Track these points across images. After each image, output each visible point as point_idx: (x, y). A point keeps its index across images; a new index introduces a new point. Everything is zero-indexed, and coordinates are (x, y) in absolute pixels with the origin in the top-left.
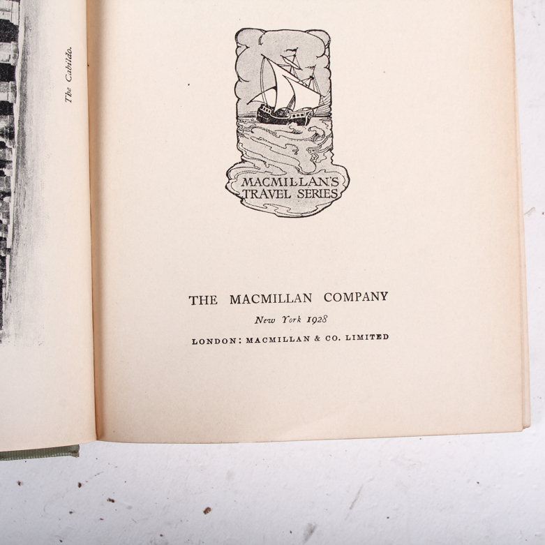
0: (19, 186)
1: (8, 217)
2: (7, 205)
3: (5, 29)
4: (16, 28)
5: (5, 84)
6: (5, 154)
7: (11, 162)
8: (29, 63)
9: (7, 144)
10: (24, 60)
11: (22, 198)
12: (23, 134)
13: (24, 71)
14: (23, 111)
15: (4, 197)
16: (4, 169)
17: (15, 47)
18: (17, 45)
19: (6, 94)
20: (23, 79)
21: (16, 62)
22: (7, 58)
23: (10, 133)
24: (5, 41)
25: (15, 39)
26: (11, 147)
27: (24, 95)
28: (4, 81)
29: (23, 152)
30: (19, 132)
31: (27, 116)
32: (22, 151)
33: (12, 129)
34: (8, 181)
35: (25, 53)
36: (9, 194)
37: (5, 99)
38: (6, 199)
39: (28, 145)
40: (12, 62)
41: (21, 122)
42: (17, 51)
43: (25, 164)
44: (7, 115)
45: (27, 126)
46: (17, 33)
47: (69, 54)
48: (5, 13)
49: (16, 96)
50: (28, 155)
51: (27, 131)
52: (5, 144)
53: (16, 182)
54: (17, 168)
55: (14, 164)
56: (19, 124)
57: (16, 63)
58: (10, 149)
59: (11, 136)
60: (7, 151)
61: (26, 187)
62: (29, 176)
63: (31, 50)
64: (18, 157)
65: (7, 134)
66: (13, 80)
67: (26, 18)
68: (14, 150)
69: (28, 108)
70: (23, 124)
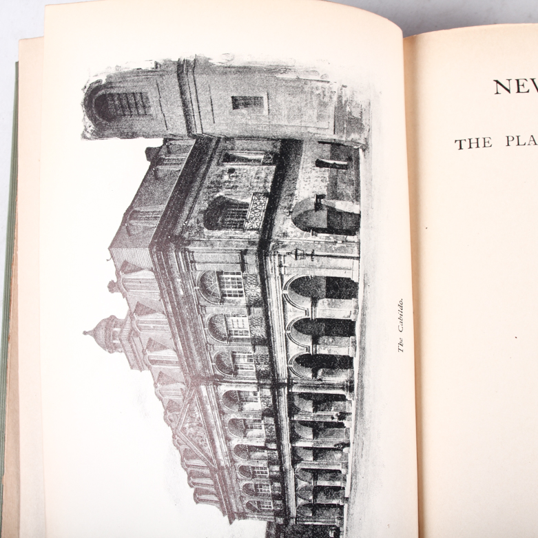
0: (357, 437)
1: (347, 467)
2: (346, 456)
3: (347, 287)
4: (356, 285)
5: (346, 339)
6: (345, 407)
7: (350, 414)
8: (368, 318)
9: (347, 397)
10: (363, 315)
11: (360, 448)
12: (361, 386)
13: (363, 326)
14: (362, 364)
15: (343, 448)
16: (344, 421)
17: (355, 304)
18: (357, 302)
19: (347, 349)
20: (362, 333)
21: (356, 317)
22: (348, 314)
23: (350, 386)
24: (347, 298)
25: (355, 296)
26: (351, 399)
27: (363, 349)
28: (345, 336)
29: (362, 404)
30: (358, 384)
31: (366, 369)
32: (361, 402)
33: (352, 382)
34: (347, 433)
35: (364, 308)
36: (348, 445)
37: (346, 354)
38: (345, 450)
39: (366, 397)
40: (352, 318)
41: (361, 375)
42: (357, 307)
43: (363, 415)
44: (347, 369)
45: (365, 378)
46: (357, 289)
47: (401, 306)
48: (347, 271)
49: (355, 350)
50: (366, 407)
51: (366, 383)
52: (345, 397)
53: (355, 433)
54: (356, 419)
55: (353, 416)
56: (359, 377)
57: (356, 319)
58: (350, 402)
59: (351, 389)
60: (347, 403)
61: (364, 438)
62: (367, 427)
63: (369, 305)
64: (357, 409)
65: (347, 387)
66: (353, 334)
67: (365, 275)
68: (354, 403)
69: (367, 361)
70: (362, 377)
